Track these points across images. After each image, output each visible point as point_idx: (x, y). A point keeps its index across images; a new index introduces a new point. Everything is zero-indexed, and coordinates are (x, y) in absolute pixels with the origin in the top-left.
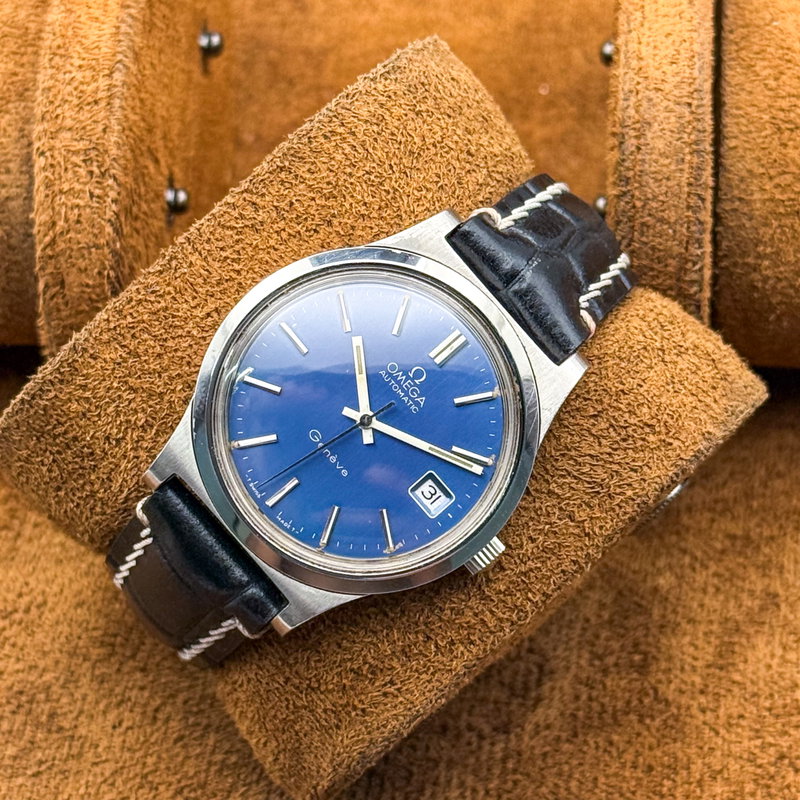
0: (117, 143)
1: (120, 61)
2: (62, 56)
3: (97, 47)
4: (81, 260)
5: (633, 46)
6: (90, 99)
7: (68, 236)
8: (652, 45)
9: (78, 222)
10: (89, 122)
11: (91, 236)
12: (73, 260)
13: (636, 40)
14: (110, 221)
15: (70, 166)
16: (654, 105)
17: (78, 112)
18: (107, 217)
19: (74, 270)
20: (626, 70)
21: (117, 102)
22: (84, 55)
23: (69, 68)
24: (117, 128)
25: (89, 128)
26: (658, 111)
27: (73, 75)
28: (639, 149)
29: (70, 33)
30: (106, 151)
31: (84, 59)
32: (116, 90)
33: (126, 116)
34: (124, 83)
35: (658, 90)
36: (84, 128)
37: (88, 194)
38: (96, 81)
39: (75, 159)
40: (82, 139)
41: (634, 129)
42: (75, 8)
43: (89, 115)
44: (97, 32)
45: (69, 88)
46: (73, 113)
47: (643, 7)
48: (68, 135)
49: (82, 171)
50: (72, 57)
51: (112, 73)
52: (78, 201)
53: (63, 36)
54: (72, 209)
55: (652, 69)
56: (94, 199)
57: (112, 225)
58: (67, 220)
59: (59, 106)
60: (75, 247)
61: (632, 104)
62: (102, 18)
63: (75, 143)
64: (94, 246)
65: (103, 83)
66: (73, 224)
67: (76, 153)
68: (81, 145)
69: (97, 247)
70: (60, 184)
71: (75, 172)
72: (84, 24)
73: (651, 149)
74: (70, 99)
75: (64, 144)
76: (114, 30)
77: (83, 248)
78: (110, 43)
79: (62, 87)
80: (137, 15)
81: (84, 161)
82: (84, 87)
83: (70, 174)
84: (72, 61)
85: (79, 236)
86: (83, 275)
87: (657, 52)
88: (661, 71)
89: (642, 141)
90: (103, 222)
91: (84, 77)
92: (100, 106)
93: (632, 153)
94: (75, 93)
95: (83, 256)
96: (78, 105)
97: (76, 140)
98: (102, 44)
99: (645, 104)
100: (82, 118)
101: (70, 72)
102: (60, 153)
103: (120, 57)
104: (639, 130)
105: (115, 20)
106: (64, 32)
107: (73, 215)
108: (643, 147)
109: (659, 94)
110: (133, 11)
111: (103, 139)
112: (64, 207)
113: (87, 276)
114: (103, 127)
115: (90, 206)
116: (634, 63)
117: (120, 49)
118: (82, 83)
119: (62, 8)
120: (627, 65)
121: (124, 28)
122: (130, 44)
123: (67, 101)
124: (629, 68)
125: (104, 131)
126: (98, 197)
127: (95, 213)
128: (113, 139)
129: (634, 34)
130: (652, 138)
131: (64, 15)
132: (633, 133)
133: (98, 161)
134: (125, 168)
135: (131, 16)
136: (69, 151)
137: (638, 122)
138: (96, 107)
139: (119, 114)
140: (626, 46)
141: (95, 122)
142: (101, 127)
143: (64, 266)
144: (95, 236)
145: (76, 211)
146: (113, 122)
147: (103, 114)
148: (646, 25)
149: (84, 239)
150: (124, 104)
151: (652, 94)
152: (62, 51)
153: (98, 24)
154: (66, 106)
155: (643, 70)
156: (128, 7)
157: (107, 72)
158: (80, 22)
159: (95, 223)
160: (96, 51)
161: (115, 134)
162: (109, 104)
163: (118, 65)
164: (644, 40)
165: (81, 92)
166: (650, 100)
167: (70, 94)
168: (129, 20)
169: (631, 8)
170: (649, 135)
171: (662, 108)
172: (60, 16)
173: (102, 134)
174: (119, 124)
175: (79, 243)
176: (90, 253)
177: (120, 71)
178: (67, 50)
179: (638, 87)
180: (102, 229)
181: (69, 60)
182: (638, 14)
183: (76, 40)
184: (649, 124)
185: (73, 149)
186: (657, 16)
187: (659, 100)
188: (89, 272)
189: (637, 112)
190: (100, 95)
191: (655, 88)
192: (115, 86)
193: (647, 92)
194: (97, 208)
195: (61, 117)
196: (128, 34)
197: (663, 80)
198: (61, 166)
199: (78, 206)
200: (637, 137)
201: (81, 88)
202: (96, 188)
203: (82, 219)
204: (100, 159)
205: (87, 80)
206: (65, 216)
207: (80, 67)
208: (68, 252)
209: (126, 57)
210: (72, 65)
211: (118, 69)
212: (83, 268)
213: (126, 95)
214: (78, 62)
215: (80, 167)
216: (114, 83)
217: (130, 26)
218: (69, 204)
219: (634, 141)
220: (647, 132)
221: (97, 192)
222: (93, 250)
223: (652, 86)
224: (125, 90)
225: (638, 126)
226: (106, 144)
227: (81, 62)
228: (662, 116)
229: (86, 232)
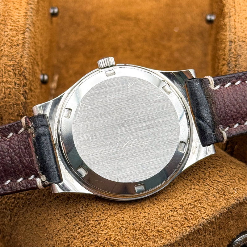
0: (27, 62)
1: (28, 28)
2: (3, 24)
3: (18, 21)
4: (10, 110)
5: (232, 23)
6: (15, 44)
7: (5, 100)
8: (240, 22)
9: (10, 94)
10: (15, 53)
11: (14, 100)
12: (7, 109)
13: (233, 20)
14: (23, 94)
15: (6, 71)
16: (242, 48)
17: (10, 49)
18: (22, 93)
19: (7, 113)
20: (230, 33)
21: (26, 45)
22: (13, 24)
23: (6, 29)
24: (26, 56)
25: (15, 55)
26: (244, 50)
27: (8, 33)
28: (236, 66)
29: (6, 14)
30: (22, 66)
31: (13, 26)
32: (26, 40)
33: (30, 51)
34: (30, 37)
35: (243, 41)
36: (13, 56)
37: (14, 83)
38: (18, 36)
39: (8, 68)
40: (12, 60)
41: (234, 58)
42: (8, 4)
43: (15, 50)
44: (18, 14)
45: (7, 39)
46: (8, 49)
47: (235, 6)
48: (6, 58)
49: (11, 73)
50: (8, 25)
51: (24, 32)
52: (9, 86)
53: (3, 15)
54: (7, 89)
55: (241, 33)
56: (17, 85)
57: (24, 96)
58: (5, 93)
59: (2, 46)
60: (8, 104)
61: (233, 47)
62: (19, 8)
63: (9, 62)
64: (15, 104)
65: (21, 37)
66: (7, 95)
67: (9, 66)
68: (11, 63)
69: (17, 105)
70: (2, 79)
71: (9, 74)
72: (12, 10)
73: (241, 66)
74: (7, 43)
75: (4, 62)
76: (25, 14)
77: (11, 105)
78: (23, 20)
79: (4, 38)
80: (34, 8)
81: (13, 69)
82: (13, 38)
83: (7, 75)
84: (8, 27)
85: (10, 100)
86: (11, 115)
87: (242, 25)
88: (244, 33)
89: (237, 63)
90: (20, 95)
91: (13, 34)
92: (20, 46)
93: (233, 68)
94: (9, 41)
95: (11, 108)
96: (10, 46)
97: (9, 60)
98: (20, 20)
99: (238, 47)
100: (12, 51)
101: (7, 31)
102: (3, 66)
103: (28, 26)
104: (236, 58)
105: (25, 10)
106: (4, 14)
107: (8, 91)
108: (238, 65)
109: (244, 43)
110: (32, 6)
111: (21, 60)
112: (4, 88)
113: (12, 116)
114: (21, 55)
115: (14, 88)
116: (233, 30)
117: (27, 22)
118: (12, 36)
119: (3, 3)
120: (230, 31)
121: (29, 13)
122: (32, 20)
123: (5, 44)
124: (231, 32)
125: (21, 57)
126: (18, 84)
127: (16, 91)
128: (25, 60)
129: (232, 18)
130: (241, 62)
131: (4, 6)
132: (233, 59)
133: (18, 70)
134: (29, 72)
135: (32, 8)
136: (6, 65)
137: (235, 55)
138: (18, 47)
139: (27, 50)
140: (229, 23)
141: (17, 53)
142: (20, 55)
143: (3, 112)
144: (16, 100)
145: (9, 90)
146: (25, 53)
147: (21, 50)
148: (237, 14)
149: (12, 101)
150: (29, 46)
151: (241, 43)
152: (3, 22)
153: (18, 11)
154: (5, 46)
155: (237, 33)
156: (30, 4)
157: (22, 32)
158: (10, 10)
159: (17, 95)
160: (18, 23)
161: (26, 59)
162: (23, 46)
163: (27, 29)
164: (237, 20)
165: (12, 40)
166: (240, 46)
167: (7, 41)
168: (31, 10)
169: (230, 7)
170: (240, 60)
171: (245, 49)
172: (2, 7)
173: (20, 58)
174: (27, 54)
175: (9, 103)
176: (14, 107)
177: (28, 32)
178: (6, 22)
179: (235, 40)
180: (19, 98)
181: (6, 26)
182: (233, 9)
183: (9, 17)
184: (240, 56)
185: (8, 64)
186: (241, 10)
187: (244, 46)
188: (13, 114)
189: (235, 50)
190: (20, 42)
191: (242, 41)
192: (26, 38)
193: (239, 43)
194: (18, 89)
195: (3, 50)
196: (31, 16)
197: (245, 38)
198: (3, 71)
199: (9, 88)
200: (235, 61)
201: (12, 38)
202: (17, 80)
203: (11, 93)
204: (19, 69)
205: (14, 35)
206: (4, 92)
207: (11, 29)
208: (5, 106)
209: (30, 26)
210: (8, 28)
211: (27, 31)
212: (10, 113)
213: (30, 42)
214: (10, 27)
215: (11, 71)
216: (25, 37)
217: (31, 12)
218: (6, 87)
219: (234, 63)
220: (239, 59)
221: (18, 82)
222: (15, 106)
223: (241, 40)
224: (30, 40)
225: (235, 56)
226: (22, 62)
227: (12, 28)
228: (245, 52)
229: (12, 98)
